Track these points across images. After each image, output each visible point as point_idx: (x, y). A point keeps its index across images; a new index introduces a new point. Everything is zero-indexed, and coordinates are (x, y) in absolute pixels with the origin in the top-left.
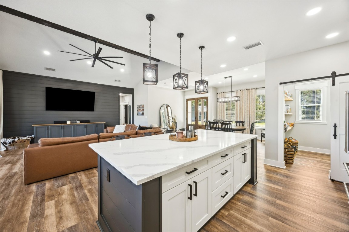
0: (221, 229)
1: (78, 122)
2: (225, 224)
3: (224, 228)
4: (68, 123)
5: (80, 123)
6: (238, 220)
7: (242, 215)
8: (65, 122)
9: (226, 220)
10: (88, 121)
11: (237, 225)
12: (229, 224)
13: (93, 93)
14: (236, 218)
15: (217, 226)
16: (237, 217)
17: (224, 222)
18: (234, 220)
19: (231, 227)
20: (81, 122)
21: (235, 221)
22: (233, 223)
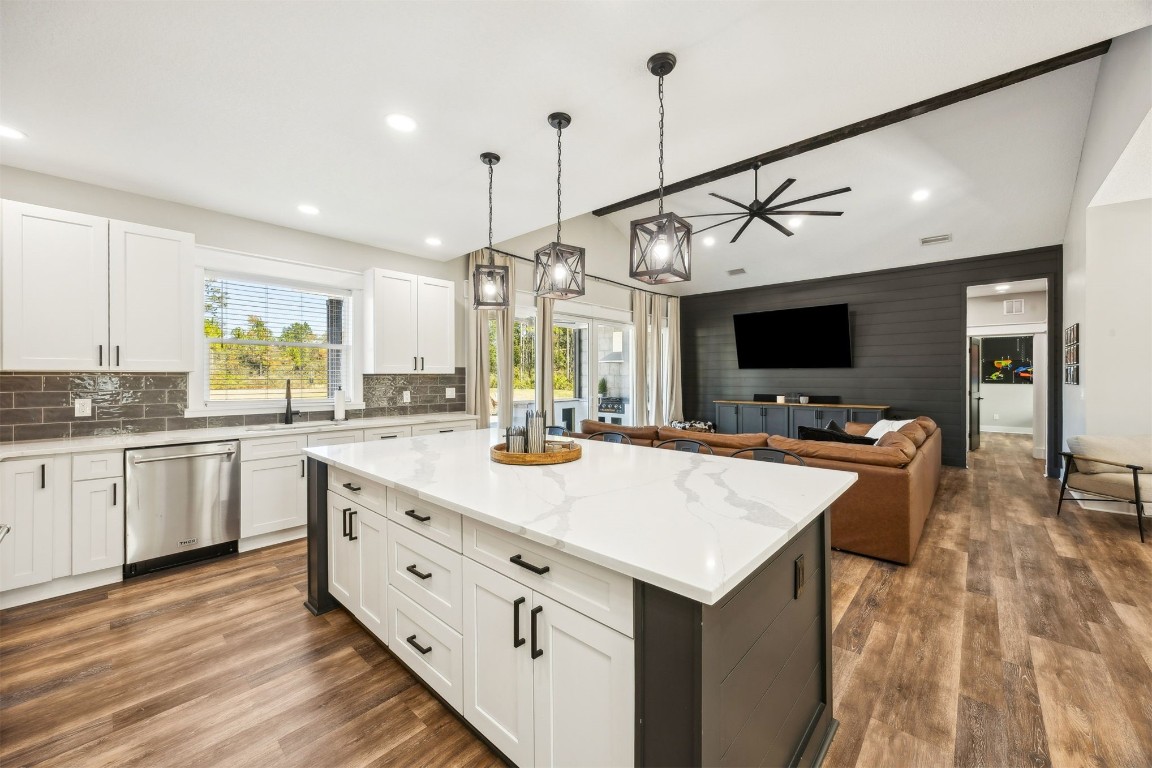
0: (372, 688)
1: (803, 400)
2: (383, 701)
3: (371, 695)
4: (780, 400)
5: (809, 403)
6: (380, 736)
7: (396, 754)
8: (773, 398)
9: (395, 706)
10: (836, 400)
11: (364, 725)
12: (380, 708)
13: (842, 309)
14: (392, 732)
15: (384, 683)
16: (392, 737)
17: (389, 698)
18: (385, 726)
19: (367, 710)
20: (813, 400)
21: (379, 726)
22: (378, 719)
